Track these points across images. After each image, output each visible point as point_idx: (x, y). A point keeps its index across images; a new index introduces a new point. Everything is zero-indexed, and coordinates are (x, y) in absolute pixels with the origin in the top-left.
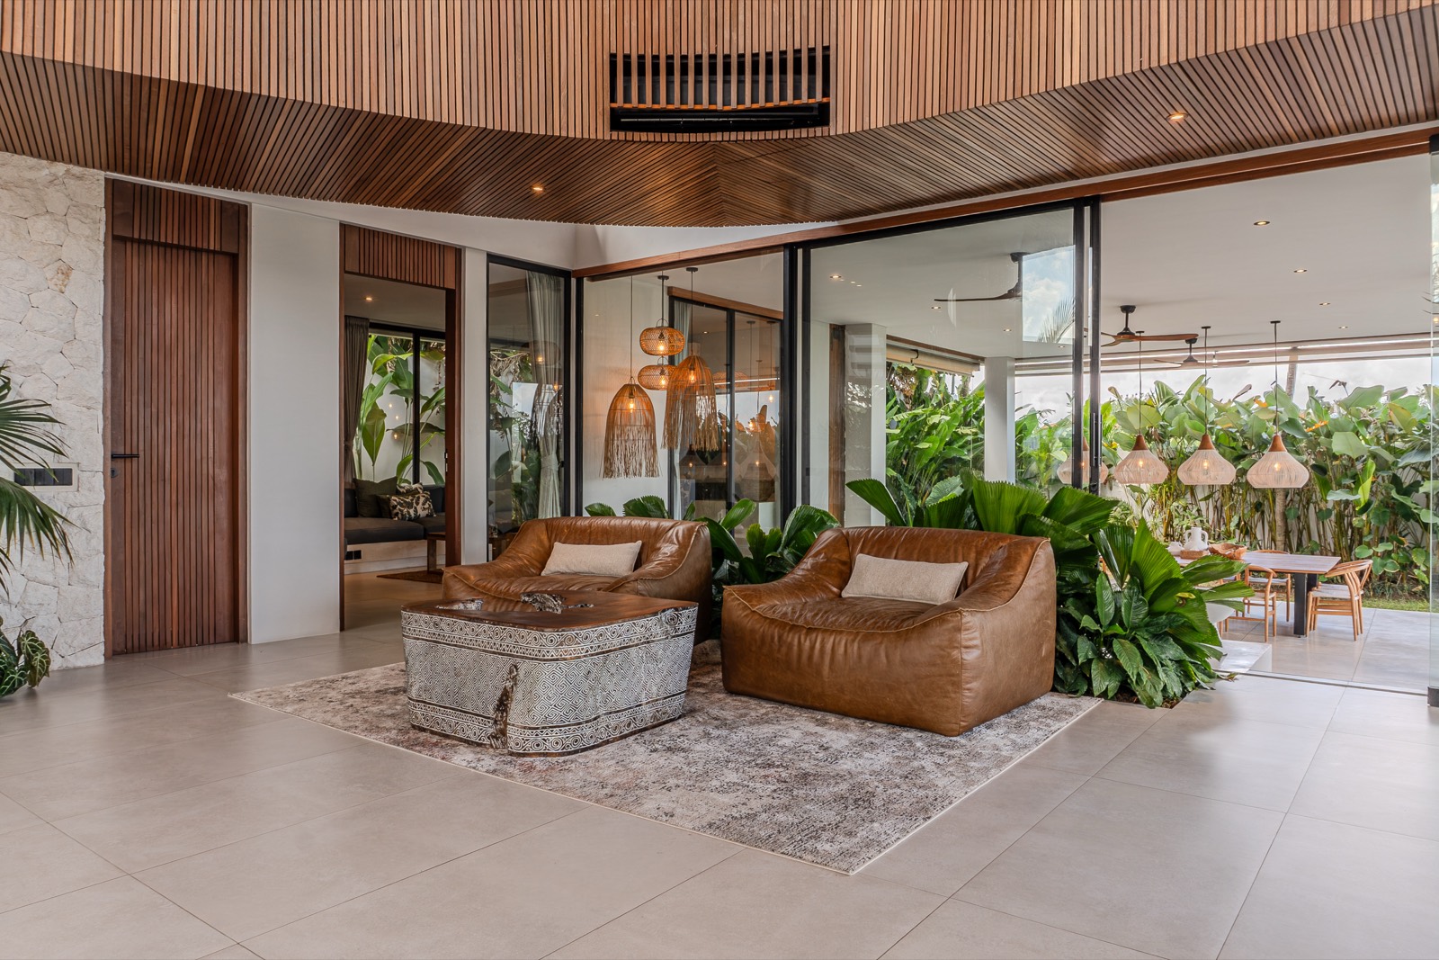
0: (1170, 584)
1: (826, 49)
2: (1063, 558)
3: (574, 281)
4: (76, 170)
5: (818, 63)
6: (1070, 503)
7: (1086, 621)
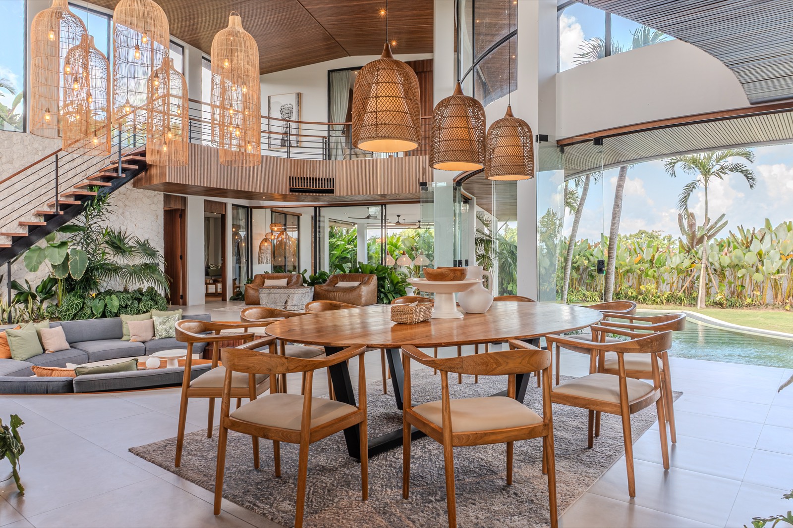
0: (398, 282)
1: (333, 179)
2: (379, 279)
3: (249, 209)
4: (159, 192)
5: (331, 181)
6: (380, 268)
7: (383, 290)
